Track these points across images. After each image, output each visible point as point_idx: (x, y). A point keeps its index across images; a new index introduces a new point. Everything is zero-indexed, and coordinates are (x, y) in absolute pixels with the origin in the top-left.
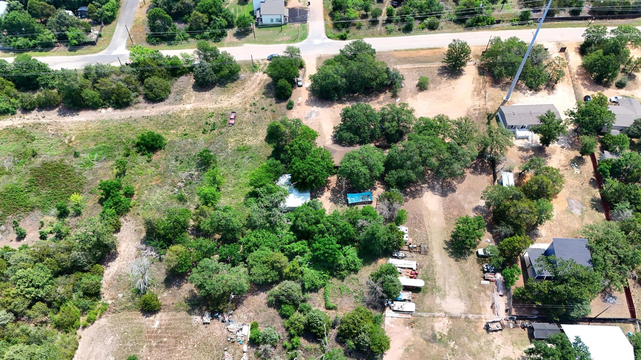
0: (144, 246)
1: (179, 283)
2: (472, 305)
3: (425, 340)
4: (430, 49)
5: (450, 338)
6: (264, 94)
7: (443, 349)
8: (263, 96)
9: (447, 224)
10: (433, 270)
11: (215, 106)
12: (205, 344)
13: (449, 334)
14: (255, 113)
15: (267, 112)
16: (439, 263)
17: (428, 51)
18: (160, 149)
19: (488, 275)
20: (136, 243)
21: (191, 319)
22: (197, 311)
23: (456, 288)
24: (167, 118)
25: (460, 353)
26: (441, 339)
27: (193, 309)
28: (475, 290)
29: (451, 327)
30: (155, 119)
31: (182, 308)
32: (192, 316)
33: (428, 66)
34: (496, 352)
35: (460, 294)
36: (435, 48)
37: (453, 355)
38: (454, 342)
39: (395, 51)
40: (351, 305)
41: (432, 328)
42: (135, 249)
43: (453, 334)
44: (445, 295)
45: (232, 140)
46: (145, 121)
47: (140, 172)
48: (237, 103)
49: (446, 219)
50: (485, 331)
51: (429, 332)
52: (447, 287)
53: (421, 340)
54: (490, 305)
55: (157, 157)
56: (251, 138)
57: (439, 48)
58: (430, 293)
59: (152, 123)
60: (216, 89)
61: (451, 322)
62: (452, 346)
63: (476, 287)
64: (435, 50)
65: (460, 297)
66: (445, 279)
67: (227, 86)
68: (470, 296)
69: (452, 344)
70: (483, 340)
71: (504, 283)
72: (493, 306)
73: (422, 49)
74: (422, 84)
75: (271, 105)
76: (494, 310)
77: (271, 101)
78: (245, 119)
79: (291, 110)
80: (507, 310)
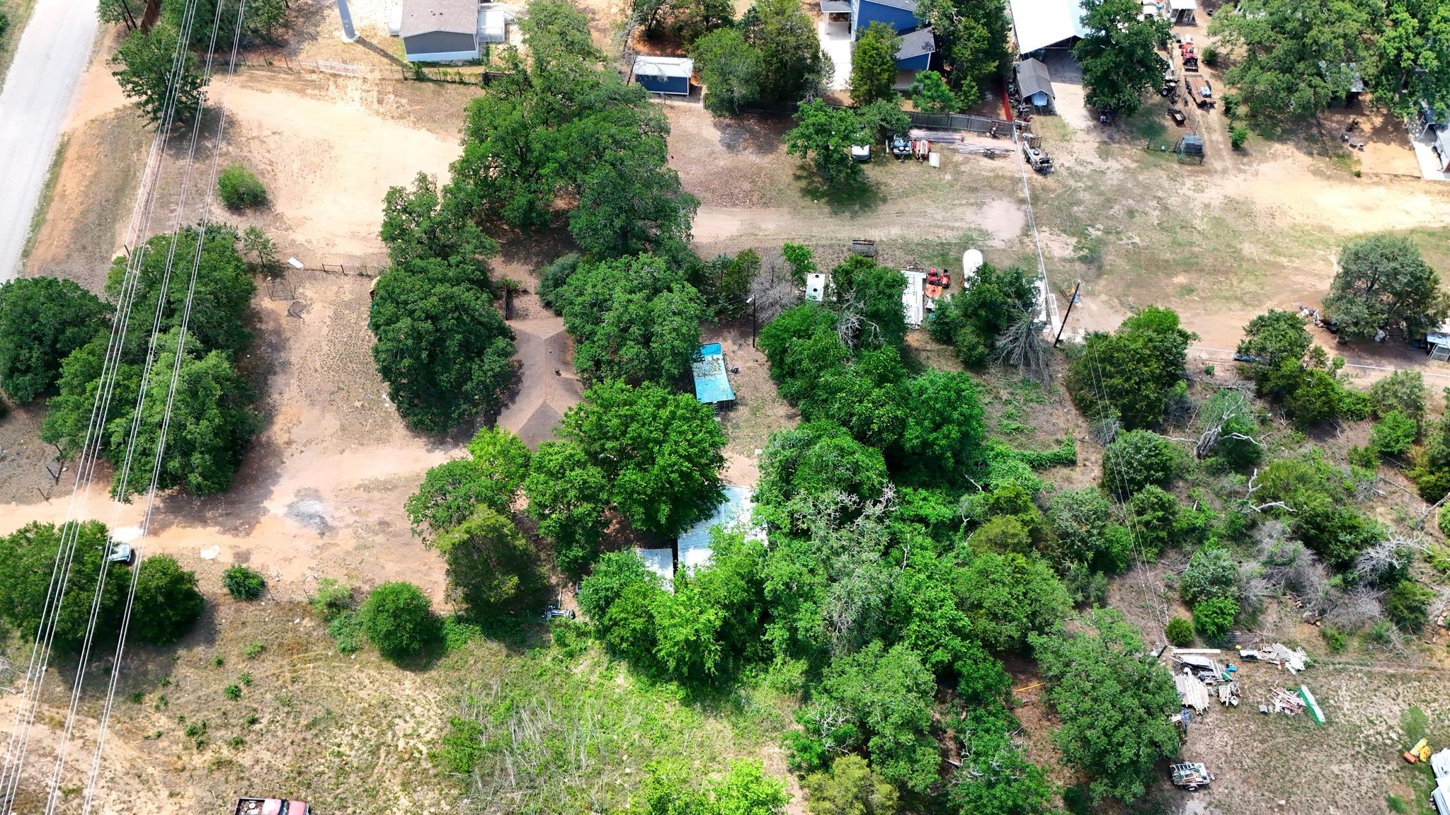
2: (994, 189)
3: (1098, 276)
5: (1082, 234)
6: (138, 697)
7: (1111, 248)
10: (918, 244)
12: (1265, 775)
13: (1073, 235)
14: (251, 722)
15: (258, 674)
16: (895, 231)
19: (920, 149)
23: (959, 209)
25: (1110, 223)
26: (1090, 250)
28: (955, 180)
29: (1056, 229)
34: (1091, 167)
35: (972, 204)
37: (1118, 233)
38: (1090, 229)
39: (26, 254)
41: (1068, 260)
43: (1074, 227)
44: (981, 230)
51: (1078, 266)
52: (957, 224)
53: (1102, 282)
54: (986, 160)
61: (1046, 228)
62: (1099, 233)
63: (948, 177)
64: (71, 153)
65: (978, 205)
66: (938, 226)
68: (973, 190)
69: (1094, 233)
70: (1071, 183)
71: (929, 129)
72: (990, 155)
73: (50, 185)
74: (235, 189)
75: (220, 663)
76: (999, 156)
77: (193, 664)
78: (284, 764)
79: (270, 583)
80: (994, 137)
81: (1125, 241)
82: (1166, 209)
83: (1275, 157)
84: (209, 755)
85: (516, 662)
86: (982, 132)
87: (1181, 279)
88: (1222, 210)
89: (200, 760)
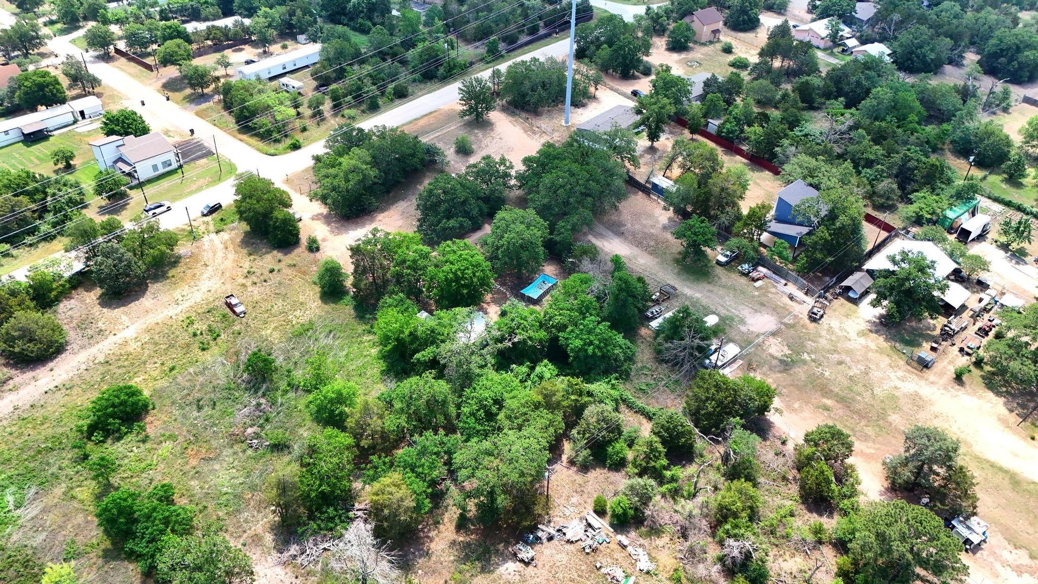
0: (294, 549)
1: (419, 550)
2: (774, 310)
3: (780, 372)
4: (426, 115)
5: (798, 353)
6: (250, 254)
7: (806, 367)
8: (252, 257)
9: (657, 257)
11: (180, 308)
13: (792, 350)
14: (265, 281)
15: (284, 271)
16: (698, 295)
17: (426, 118)
18: (147, 412)
19: (754, 275)
20: (269, 558)
21: (501, 576)
22: (494, 559)
23: (743, 307)
24: (102, 369)
25: (822, 359)
26: (792, 360)
27: (488, 561)
28: (759, 296)
29: (785, 343)
30: (77, 381)
31: (468, 575)
32: (498, 572)
33: (445, 131)
34: (845, 334)
35: (753, 309)
36: (431, 113)
37: (820, 365)
38: (806, 354)
40: (672, 397)
41: (772, 356)
42: (279, 570)
43: (795, 348)
44: (742, 320)
45: (269, 332)
46: (58, 395)
47: (143, 465)
48: (218, 286)
49: (651, 254)
50: (813, 324)
51: (775, 362)
52: (733, 311)
53: (779, 375)
54: (787, 299)
55: (153, 424)
56: (298, 313)
57: (435, 111)
58: (727, 328)
59: (76, 391)
60: (153, 288)
61: (780, 339)
62: (808, 358)
63: (756, 293)
64: (433, 115)
65: (756, 311)
66: (722, 306)
67: (170, 274)
68: (762, 304)
69: (806, 357)
70: (824, 333)
71: (774, 273)
72: (791, 298)
73: (416, 119)
74: (464, 147)
75: (280, 261)
76: (797, 301)
77: (274, 257)
78: (257, 297)
79: (321, 251)
80: (806, 294)
81: (820, 370)
82: (867, 374)
83: (981, 397)
84: (244, 281)
85: (353, 321)
86: (801, 288)
87: (828, 402)
88: (904, 394)
89: (241, 280)
